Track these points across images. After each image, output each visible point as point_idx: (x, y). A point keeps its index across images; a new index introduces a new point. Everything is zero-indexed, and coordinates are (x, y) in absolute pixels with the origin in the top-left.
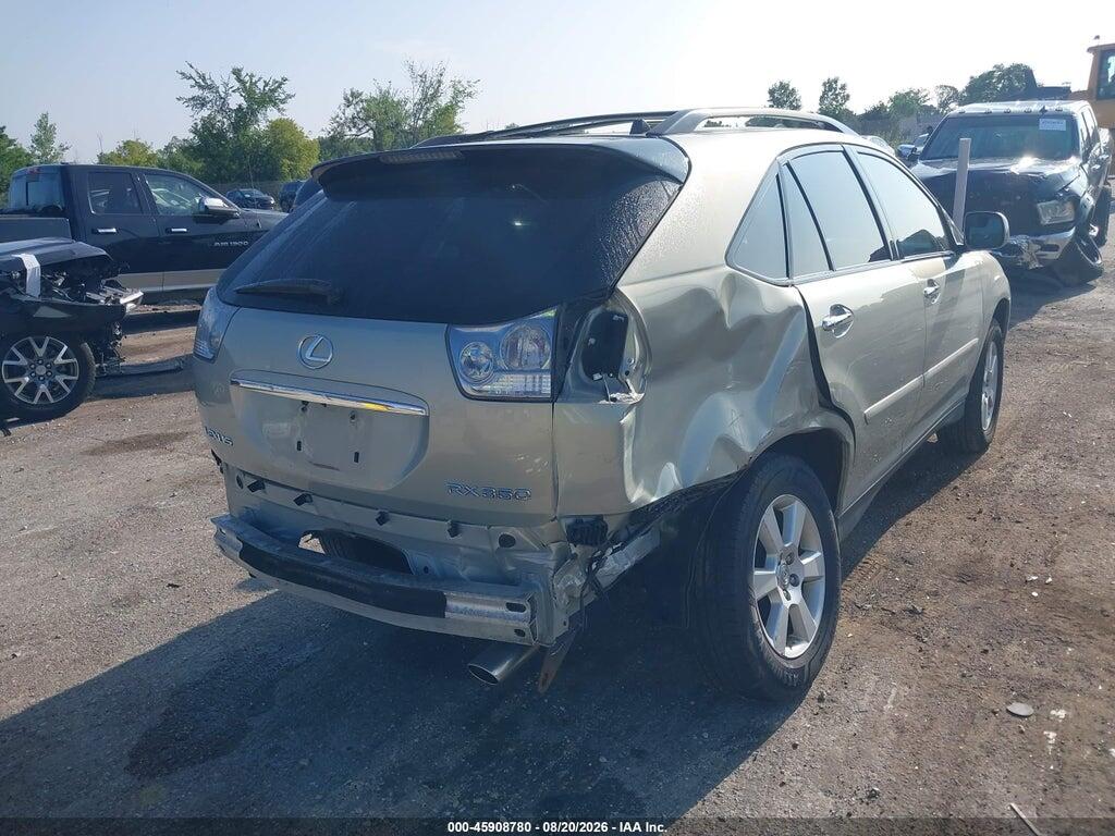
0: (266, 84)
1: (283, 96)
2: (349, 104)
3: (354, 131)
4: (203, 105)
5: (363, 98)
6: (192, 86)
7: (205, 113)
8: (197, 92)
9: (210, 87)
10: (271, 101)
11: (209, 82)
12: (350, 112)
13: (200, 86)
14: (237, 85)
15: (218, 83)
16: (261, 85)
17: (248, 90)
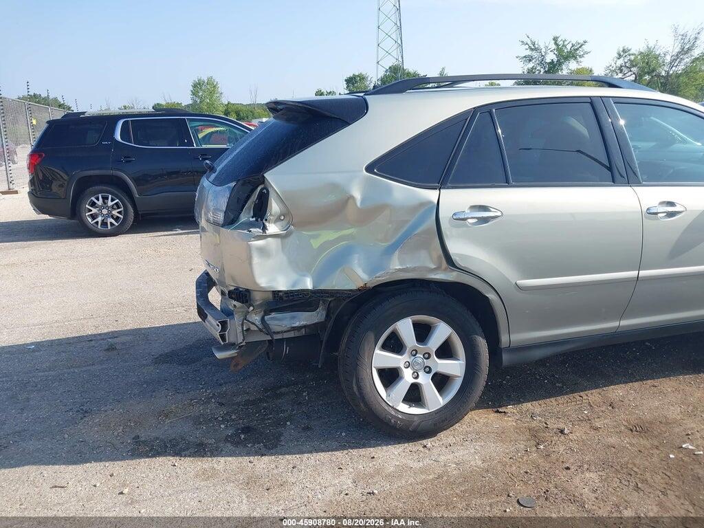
0: (573, 46)
1: (582, 53)
2: (620, 56)
3: (620, 75)
4: (530, 60)
5: (631, 52)
6: (527, 49)
7: (531, 65)
8: (528, 53)
9: (536, 49)
10: (573, 56)
11: (536, 46)
12: (620, 62)
13: (532, 50)
14: (554, 47)
15: (542, 46)
16: (569, 47)
17: (559, 50)
